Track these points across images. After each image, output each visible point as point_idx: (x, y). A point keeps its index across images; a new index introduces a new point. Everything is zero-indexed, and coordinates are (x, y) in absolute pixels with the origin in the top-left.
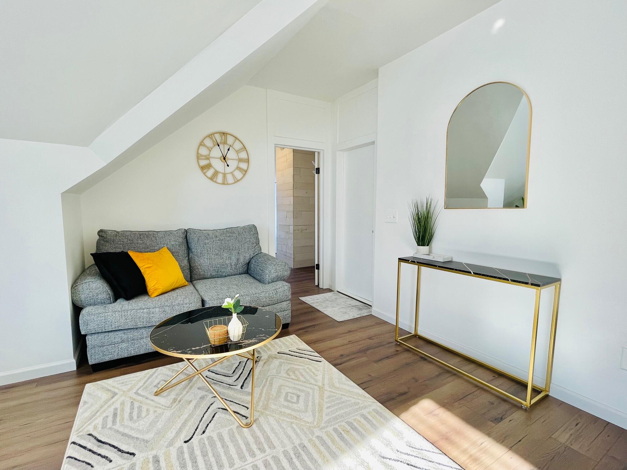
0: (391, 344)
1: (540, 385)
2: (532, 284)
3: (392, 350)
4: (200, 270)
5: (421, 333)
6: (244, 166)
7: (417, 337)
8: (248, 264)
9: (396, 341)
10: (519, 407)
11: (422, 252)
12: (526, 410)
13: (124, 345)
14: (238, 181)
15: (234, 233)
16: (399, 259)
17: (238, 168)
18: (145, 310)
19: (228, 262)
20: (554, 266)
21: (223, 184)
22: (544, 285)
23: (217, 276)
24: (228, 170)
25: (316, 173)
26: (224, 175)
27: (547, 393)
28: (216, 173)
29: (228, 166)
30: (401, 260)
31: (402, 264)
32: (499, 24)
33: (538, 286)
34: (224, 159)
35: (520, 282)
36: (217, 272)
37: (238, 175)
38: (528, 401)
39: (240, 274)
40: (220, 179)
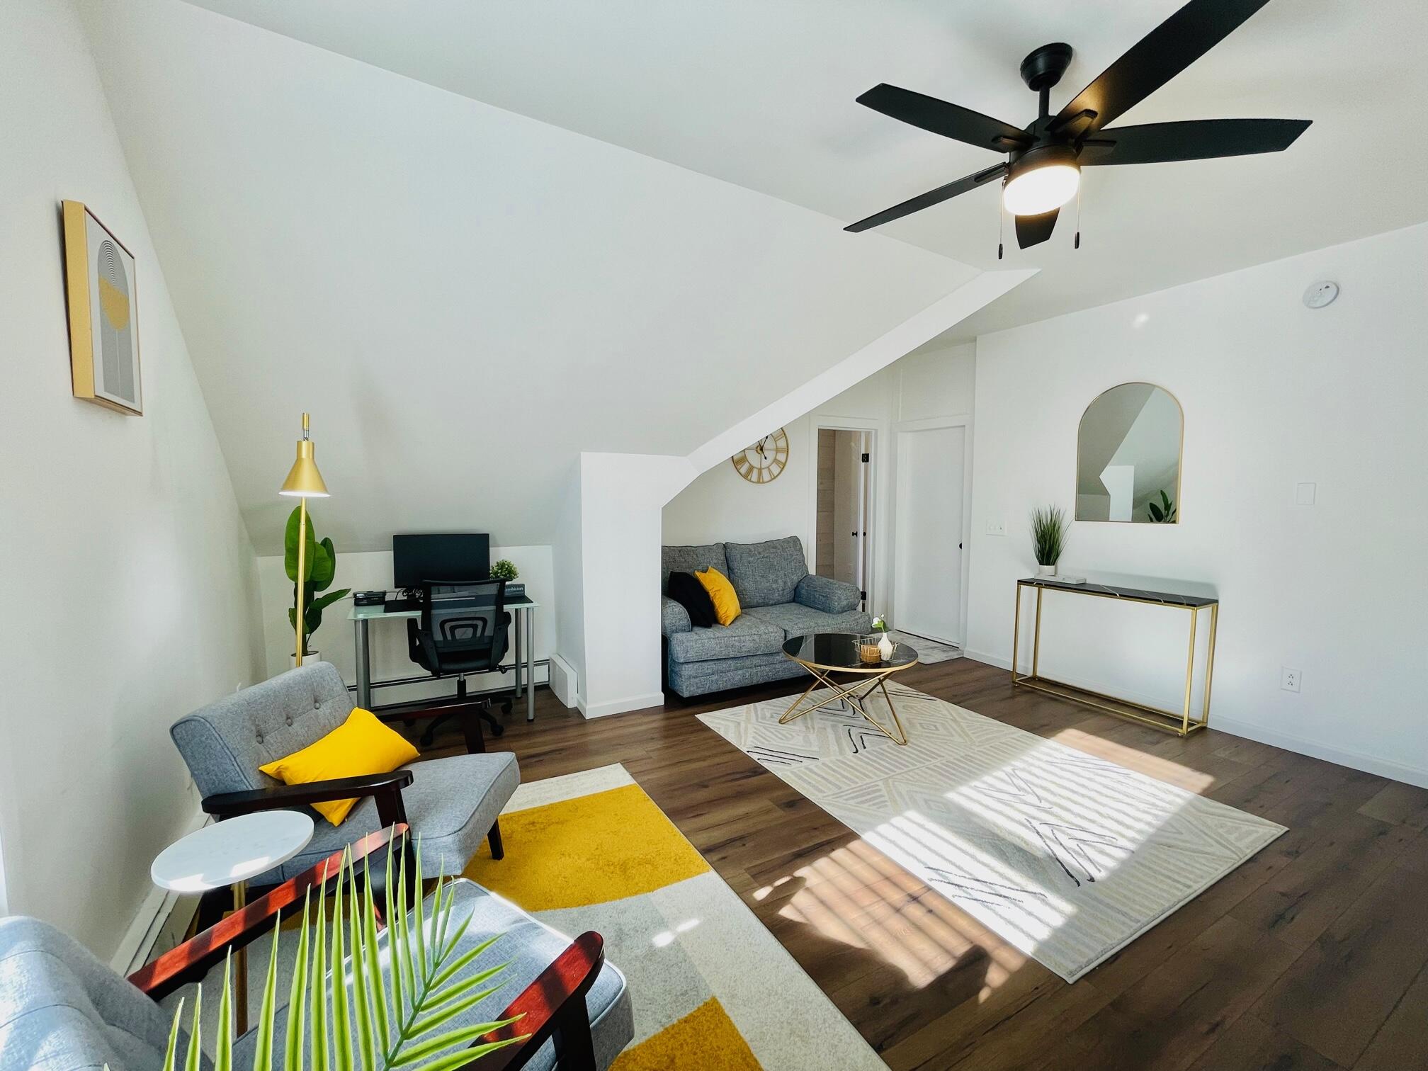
0: (1006, 687)
1: (1197, 716)
2: (1188, 605)
3: (1009, 693)
4: (746, 597)
5: (1039, 674)
6: (781, 457)
7: (1035, 679)
8: (796, 589)
9: (1013, 682)
10: (1176, 735)
11: (1047, 572)
12: (1182, 737)
13: (714, 678)
14: (775, 478)
15: (776, 547)
16: (1019, 581)
17: (776, 461)
18: (736, 638)
19: (774, 586)
20: (1211, 587)
21: (759, 482)
22: (1199, 606)
23: (763, 604)
24: (765, 463)
25: (863, 461)
26: (760, 470)
27: (1204, 725)
28: (751, 468)
29: (766, 458)
30: (1021, 582)
31: (1023, 587)
32: (1142, 318)
33: (1194, 606)
34: (761, 449)
35: (1174, 603)
36: (764, 599)
37: (775, 469)
38: (1184, 730)
39: (787, 602)
40: (754, 476)
